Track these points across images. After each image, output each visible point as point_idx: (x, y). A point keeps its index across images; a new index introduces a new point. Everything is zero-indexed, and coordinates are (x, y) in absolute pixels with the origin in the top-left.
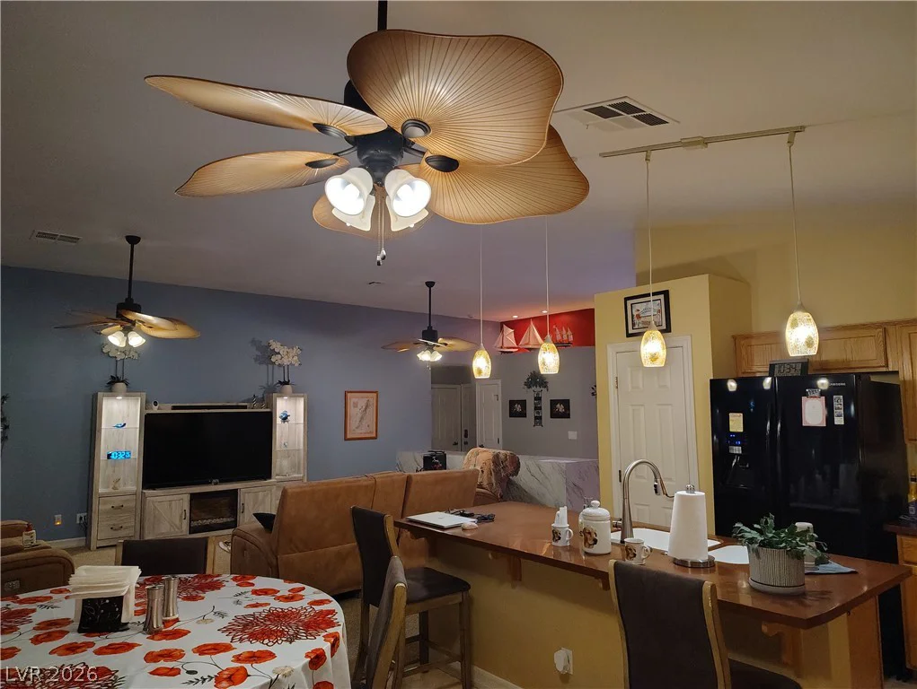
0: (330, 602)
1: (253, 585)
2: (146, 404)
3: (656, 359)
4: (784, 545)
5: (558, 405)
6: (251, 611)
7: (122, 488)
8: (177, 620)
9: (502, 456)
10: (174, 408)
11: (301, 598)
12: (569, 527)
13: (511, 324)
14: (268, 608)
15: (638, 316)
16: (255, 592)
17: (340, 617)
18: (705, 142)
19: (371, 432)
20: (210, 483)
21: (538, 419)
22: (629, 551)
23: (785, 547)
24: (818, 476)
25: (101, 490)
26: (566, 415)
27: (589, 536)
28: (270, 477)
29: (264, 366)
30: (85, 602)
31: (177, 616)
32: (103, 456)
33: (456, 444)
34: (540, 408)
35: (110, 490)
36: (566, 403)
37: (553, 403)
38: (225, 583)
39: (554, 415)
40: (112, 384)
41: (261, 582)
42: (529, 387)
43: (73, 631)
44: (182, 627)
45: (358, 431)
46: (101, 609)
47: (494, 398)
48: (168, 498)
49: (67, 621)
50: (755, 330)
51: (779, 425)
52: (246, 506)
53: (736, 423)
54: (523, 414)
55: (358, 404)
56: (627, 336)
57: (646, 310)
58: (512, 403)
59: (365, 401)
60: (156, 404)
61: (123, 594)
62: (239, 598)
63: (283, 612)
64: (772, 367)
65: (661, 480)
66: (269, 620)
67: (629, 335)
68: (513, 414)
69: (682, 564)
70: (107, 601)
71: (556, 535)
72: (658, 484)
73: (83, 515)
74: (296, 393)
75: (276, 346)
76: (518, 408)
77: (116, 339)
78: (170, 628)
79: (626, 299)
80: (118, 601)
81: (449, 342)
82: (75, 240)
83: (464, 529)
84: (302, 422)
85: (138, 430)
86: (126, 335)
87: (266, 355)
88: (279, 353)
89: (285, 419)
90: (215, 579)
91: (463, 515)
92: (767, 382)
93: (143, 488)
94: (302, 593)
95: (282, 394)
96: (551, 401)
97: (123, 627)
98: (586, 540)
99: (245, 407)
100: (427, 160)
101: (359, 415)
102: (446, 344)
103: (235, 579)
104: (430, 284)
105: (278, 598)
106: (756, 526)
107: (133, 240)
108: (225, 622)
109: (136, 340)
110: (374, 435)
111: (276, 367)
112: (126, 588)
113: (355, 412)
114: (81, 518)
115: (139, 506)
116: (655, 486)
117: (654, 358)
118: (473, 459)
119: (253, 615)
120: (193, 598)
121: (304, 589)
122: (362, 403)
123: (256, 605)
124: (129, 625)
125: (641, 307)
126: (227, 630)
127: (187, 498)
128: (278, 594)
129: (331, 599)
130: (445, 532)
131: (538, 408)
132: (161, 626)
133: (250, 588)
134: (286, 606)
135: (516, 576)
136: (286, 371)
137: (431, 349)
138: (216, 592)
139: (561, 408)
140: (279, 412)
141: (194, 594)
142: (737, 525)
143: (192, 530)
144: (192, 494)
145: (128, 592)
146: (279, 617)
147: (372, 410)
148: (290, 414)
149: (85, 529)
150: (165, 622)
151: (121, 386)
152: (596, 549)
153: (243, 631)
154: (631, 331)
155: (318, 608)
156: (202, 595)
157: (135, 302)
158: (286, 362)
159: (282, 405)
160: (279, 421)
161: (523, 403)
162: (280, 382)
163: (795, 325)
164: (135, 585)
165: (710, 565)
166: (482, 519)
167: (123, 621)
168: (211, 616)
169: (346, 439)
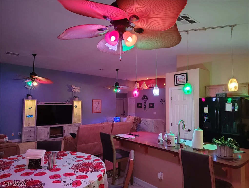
0: (100, 160)
1: (76, 155)
2: (37, 102)
3: (189, 92)
4: (228, 145)
5: (151, 104)
6: (78, 163)
7: (31, 126)
8: (56, 165)
9: (137, 118)
10: (45, 103)
11: (91, 159)
12: (163, 139)
13: (138, 82)
14: (82, 162)
15: (178, 80)
16: (77, 157)
17: (104, 165)
18: (205, 29)
19: (99, 111)
20: (55, 124)
21: (145, 108)
22: (181, 146)
23: (228, 146)
24: (227, 125)
25: (25, 126)
26: (153, 107)
27: (169, 142)
28: (72, 123)
29: (70, 92)
30: (30, 160)
31: (56, 164)
32: (25, 117)
33: (122, 115)
34: (146, 105)
35: (27, 126)
36: (153, 104)
37: (150, 104)
38: (68, 154)
39: (150, 107)
40: (28, 96)
41: (78, 154)
42: (143, 99)
43: (27, 169)
44: (59, 168)
45: (96, 111)
46: (35, 162)
47: (133, 102)
48: (44, 128)
49: (24, 166)
50: (210, 84)
51: (219, 111)
52: (65, 131)
53: (206, 110)
54: (141, 107)
55: (96, 104)
56: (175, 86)
57: (181, 78)
58: (138, 104)
59: (98, 102)
60: (40, 102)
61: (41, 158)
62: (73, 159)
63: (87, 163)
64: (217, 95)
65: (185, 126)
66: (84, 165)
67: (175, 85)
68: (138, 107)
69: (196, 150)
70: (36, 160)
71: (159, 141)
72: (184, 127)
73: (20, 133)
74: (79, 100)
75: (73, 87)
76: (140, 105)
77: (30, 83)
78: (55, 168)
79: (175, 75)
80: (40, 160)
81: (122, 87)
82: (17, 55)
83: (131, 139)
84: (81, 108)
85: (35, 109)
86: (33, 82)
87: (71, 89)
88: (74, 89)
89: (76, 107)
90: (65, 153)
91: (130, 134)
92: (214, 99)
93: (37, 125)
94: (91, 157)
95: (75, 100)
96: (149, 103)
97: (41, 168)
98: (168, 143)
99: (65, 104)
100: (134, 29)
101: (96, 106)
102: (121, 87)
103: (70, 153)
104: (117, 70)
105: (84, 159)
106: (219, 139)
107: (34, 55)
108: (71, 166)
109: (35, 84)
110: (100, 112)
111: (73, 93)
112: (42, 156)
113: (95, 106)
114: (19, 134)
115: (35, 130)
116: (183, 127)
117: (188, 91)
118: (128, 119)
119: (79, 164)
120: (60, 159)
121: (91, 156)
122: (97, 103)
123: (79, 161)
124: (43, 167)
125: (179, 77)
126: (72, 168)
127: (49, 129)
128: (84, 158)
129: (100, 159)
130: (126, 139)
131: (145, 105)
132: (52, 167)
133: (75, 156)
134: (88, 161)
135: (147, 152)
136: (76, 94)
137: (117, 88)
138: (66, 157)
139: (152, 105)
140: (74, 105)
141: (60, 157)
142: (214, 139)
143: (50, 137)
144: (50, 128)
145: (43, 157)
146: (86, 164)
147: (100, 105)
148: (77, 105)
149: (20, 137)
150: (53, 166)
151: (30, 97)
152: (171, 145)
153: (77, 169)
154: (176, 84)
155: (97, 162)
156: (62, 158)
157: (35, 73)
158: (76, 91)
159: (75, 103)
160: (74, 107)
161: (141, 104)
162: (75, 97)
163: (231, 82)
164: (44, 155)
165: (204, 150)
166: (136, 136)
167: (41, 166)
168: (66, 164)
169: (93, 113)
